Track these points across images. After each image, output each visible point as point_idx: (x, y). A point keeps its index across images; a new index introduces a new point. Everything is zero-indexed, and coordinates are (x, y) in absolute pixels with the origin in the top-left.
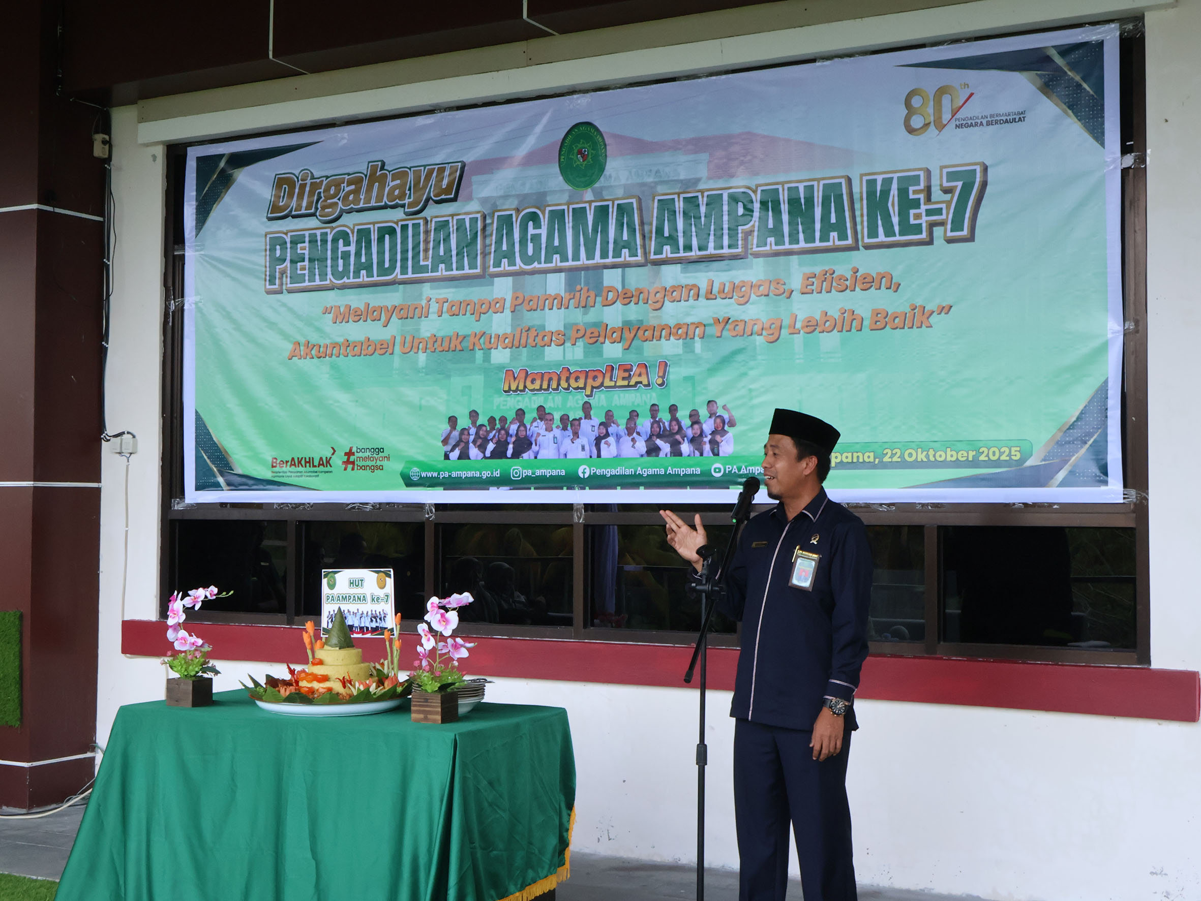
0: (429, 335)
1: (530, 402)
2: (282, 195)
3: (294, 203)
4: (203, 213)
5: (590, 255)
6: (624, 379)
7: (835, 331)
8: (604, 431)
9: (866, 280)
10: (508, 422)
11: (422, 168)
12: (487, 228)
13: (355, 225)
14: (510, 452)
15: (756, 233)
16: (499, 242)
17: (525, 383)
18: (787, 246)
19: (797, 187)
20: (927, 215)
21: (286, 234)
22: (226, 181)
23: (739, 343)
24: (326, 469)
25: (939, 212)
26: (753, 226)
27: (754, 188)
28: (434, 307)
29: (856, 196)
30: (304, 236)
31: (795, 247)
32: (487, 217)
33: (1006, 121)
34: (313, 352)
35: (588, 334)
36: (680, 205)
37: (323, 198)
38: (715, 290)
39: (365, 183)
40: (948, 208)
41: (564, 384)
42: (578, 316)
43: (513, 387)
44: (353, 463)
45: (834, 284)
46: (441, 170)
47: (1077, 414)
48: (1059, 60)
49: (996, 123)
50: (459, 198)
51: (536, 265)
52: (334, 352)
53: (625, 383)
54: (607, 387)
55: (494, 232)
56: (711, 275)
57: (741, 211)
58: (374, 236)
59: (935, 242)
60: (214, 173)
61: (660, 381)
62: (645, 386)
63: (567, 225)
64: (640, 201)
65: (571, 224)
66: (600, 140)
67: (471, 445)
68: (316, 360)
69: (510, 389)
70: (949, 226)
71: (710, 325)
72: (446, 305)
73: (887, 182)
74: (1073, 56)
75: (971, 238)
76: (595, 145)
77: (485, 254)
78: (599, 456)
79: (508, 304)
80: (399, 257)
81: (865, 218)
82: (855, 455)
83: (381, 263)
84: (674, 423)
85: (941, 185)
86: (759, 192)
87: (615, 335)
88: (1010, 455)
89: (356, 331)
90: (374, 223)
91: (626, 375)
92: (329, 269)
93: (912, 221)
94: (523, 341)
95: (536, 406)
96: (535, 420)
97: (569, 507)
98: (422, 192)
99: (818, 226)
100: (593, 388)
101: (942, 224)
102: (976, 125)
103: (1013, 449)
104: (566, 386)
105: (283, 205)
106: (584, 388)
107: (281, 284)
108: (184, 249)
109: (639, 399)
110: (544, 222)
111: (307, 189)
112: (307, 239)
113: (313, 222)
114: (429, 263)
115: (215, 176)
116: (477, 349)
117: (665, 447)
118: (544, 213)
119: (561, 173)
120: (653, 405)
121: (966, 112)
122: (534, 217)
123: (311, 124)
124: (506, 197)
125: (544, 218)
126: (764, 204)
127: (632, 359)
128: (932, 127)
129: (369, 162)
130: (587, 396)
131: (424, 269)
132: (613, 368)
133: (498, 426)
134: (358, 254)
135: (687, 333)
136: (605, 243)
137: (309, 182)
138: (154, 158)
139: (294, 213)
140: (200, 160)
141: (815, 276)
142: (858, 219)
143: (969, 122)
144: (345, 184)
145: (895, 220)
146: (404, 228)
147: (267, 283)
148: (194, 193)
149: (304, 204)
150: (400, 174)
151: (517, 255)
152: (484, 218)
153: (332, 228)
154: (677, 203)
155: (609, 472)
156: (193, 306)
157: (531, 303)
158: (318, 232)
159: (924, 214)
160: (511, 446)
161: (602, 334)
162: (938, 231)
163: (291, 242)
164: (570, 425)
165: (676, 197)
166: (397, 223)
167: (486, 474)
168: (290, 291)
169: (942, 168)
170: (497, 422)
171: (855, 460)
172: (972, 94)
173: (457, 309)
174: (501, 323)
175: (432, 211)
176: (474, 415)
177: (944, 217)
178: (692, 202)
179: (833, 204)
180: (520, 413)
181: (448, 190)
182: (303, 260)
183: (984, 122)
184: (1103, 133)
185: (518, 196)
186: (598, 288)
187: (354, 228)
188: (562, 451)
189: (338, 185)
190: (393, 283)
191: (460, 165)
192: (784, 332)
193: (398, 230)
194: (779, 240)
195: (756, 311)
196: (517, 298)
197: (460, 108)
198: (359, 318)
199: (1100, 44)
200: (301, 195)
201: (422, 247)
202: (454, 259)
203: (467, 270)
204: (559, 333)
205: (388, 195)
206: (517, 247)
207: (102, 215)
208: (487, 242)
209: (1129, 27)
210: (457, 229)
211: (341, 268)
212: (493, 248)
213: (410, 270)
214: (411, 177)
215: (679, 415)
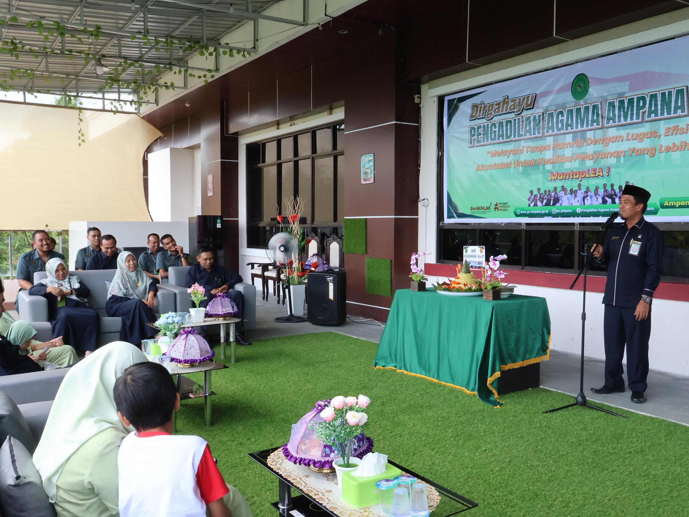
0: (523, 160)
1: (559, 184)
2: (474, 111)
3: (478, 114)
4: (450, 119)
5: (582, 126)
6: (593, 174)
7: (678, 151)
8: (586, 195)
10: (551, 192)
11: (521, 97)
12: (544, 118)
13: (498, 120)
14: (551, 204)
15: (647, 113)
16: (548, 123)
17: (557, 177)
18: (659, 117)
19: (665, 92)
21: (475, 125)
22: (456, 108)
23: (638, 158)
24: (488, 211)
26: (646, 110)
27: (647, 94)
28: (525, 149)
30: (481, 126)
31: (663, 117)
34: (484, 168)
35: (580, 157)
37: (487, 111)
38: (630, 137)
39: (502, 104)
42: (576, 150)
43: (553, 179)
44: (497, 208)
45: (678, 131)
46: (528, 97)
50: (534, 107)
51: (562, 131)
52: (491, 168)
53: (594, 176)
54: (587, 177)
55: (547, 119)
56: (628, 131)
57: (641, 104)
58: (504, 124)
60: (453, 105)
61: (607, 174)
62: (601, 176)
63: (574, 115)
64: (601, 103)
67: (538, 201)
68: (485, 171)
69: (552, 180)
71: (626, 151)
72: (529, 148)
77: (543, 128)
78: (584, 204)
79: (551, 147)
80: (513, 131)
82: (686, 202)
83: (507, 134)
84: (613, 191)
86: (649, 96)
87: (590, 157)
89: (498, 160)
90: (504, 119)
91: (594, 172)
92: (489, 137)
94: (557, 161)
95: (561, 186)
96: (560, 191)
97: (573, 224)
98: (521, 106)
99: (673, 107)
100: (582, 178)
104: (572, 178)
105: (474, 115)
106: (579, 178)
107: (474, 144)
109: (599, 182)
110: (565, 115)
111: (482, 108)
112: (482, 127)
113: (484, 121)
114: (523, 133)
116: (540, 165)
117: (609, 200)
118: (565, 111)
119: (572, 95)
120: (605, 184)
122: (561, 113)
123: (483, 84)
124: (551, 106)
125: (565, 113)
126: (651, 100)
127: (597, 166)
129: (503, 97)
131: (522, 135)
132: (589, 170)
133: (547, 194)
134: (499, 131)
135: (618, 155)
136: (588, 120)
137: (483, 106)
138: (434, 101)
139: (478, 118)
140: (449, 101)
141: (670, 128)
144: (495, 106)
146: (515, 120)
147: (469, 144)
148: (447, 113)
149: (481, 114)
150: (514, 100)
151: (555, 128)
152: (543, 114)
153: (490, 122)
154: (616, 103)
155: (588, 211)
157: (560, 146)
158: (486, 124)
160: (552, 201)
161: (586, 157)
163: (477, 128)
164: (573, 192)
165: (615, 100)
166: (512, 119)
167: (543, 212)
168: (477, 146)
170: (547, 192)
171: (686, 204)
173: (533, 150)
174: (549, 155)
175: (525, 113)
176: (539, 190)
178: (622, 102)
179: (680, 99)
180: (555, 189)
181: (530, 105)
182: (481, 135)
185: (555, 105)
186: (584, 139)
187: (498, 122)
188: (571, 202)
189: (492, 106)
190: (511, 141)
191: (535, 95)
192: (657, 152)
193: (513, 121)
194: (656, 115)
195: (646, 144)
196: (555, 144)
197: (535, 73)
198: (499, 155)
200: (480, 111)
201: (521, 127)
202: (532, 131)
203: (537, 135)
204: (570, 157)
205: (509, 108)
206: (555, 125)
207: (418, 123)
208: (544, 123)
210: (533, 119)
211: (493, 137)
212: (546, 126)
213: (517, 136)
214: (517, 101)
215: (614, 188)
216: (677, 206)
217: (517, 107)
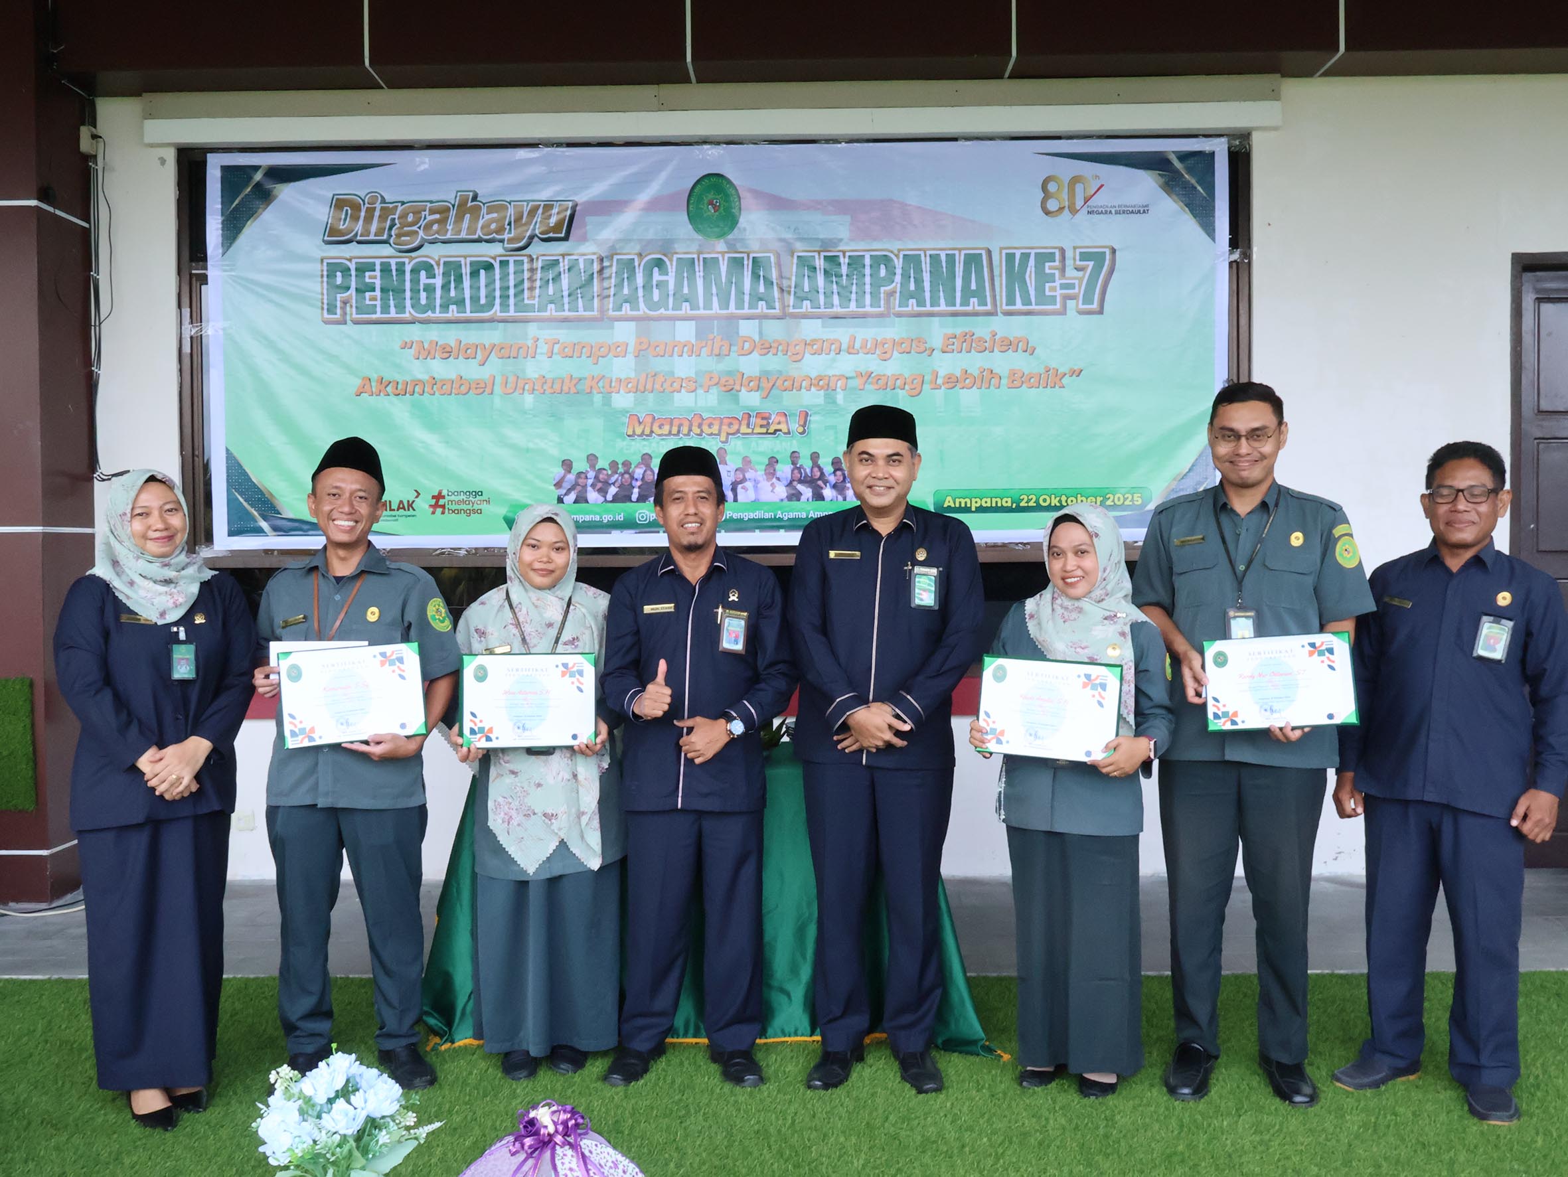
0: (537, 376)
2: (343, 217)
3: (359, 227)
4: (233, 226)
5: (725, 304)
6: (762, 426)
7: (974, 388)
8: (741, 476)
9: (1004, 343)
10: (633, 466)
11: (525, 204)
12: (605, 271)
13: (440, 257)
14: (635, 496)
15: (898, 294)
16: (619, 286)
18: (928, 308)
19: (939, 255)
20: (1061, 289)
21: (350, 260)
22: (264, 196)
23: (882, 396)
24: (406, 513)
25: (1071, 286)
26: (895, 287)
27: (896, 252)
28: (543, 348)
29: (996, 267)
30: (374, 264)
31: (936, 309)
32: (605, 260)
33: (1132, 212)
34: (389, 389)
35: (722, 383)
36: (820, 264)
37: (398, 225)
38: (857, 345)
39: (453, 213)
40: (1080, 284)
41: (696, 430)
42: (709, 363)
43: (639, 431)
44: (443, 507)
45: (974, 345)
46: (548, 207)
47: (1189, 466)
48: (1178, 165)
49: (1124, 213)
50: (571, 238)
51: (662, 311)
52: (417, 389)
53: (764, 430)
54: (743, 434)
55: (614, 275)
56: (852, 331)
57: (883, 273)
58: (466, 270)
59: (1068, 312)
60: (246, 185)
61: (801, 429)
62: (785, 433)
63: (697, 274)
64: (778, 256)
65: (702, 274)
66: (733, 192)
67: (589, 489)
68: (392, 398)
69: (634, 434)
70: (1081, 300)
71: (851, 378)
72: (557, 346)
73: (1025, 257)
74: (1191, 162)
75: (1100, 312)
76: (727, 197)
77: (603, 297)
78: (735, 500)
79: (631, 349)
80: (498, 293)
81: (1004, 286)
82: (994, 500)
83: (475, 299)
84: (816, 469)
85: (1074, 263)
86: (901, 256)
87: (751, 384)
88: (1132, 500)
89: (441, 369)
90: (465, 257)
91: (765, 422)
92: (408, 301)
93: (1047, 293)
94: (649, 386)
98: (525, 228)
99: (958, 294)
100: (728, 434)
101: (1074, 297)
102: (1106, 212)
103: (1136, 495)
104: (698, 431)
105: (344, 229)
106: (719, 434)
107: (344, 314)
108: (206, 269)
109: (781, 447)
110: (672, 267)
111: (377, 213)
112: (378, 267)
113: (386, 250)
114: (536, 302)
115: (249, 189)
116: (595, 391)
117: (807, 492)
118: (671, 260)
119: (690, 222)
120: (794, 452)
121: (1099, 201)
122: (659, 263)
123: (382, 144)
124: (626, 241)
125: (672, 265)
126: (906, 268)
127: (769, 407)
128: (1066, 211)
129: (457, 192)
130: (723, 442)
131: (531, 308)
132: (750, 416)
133: (621, 470)
134: (446, 287)
135: (829, 384)
136: (741, 293)
137: (378, 206)
138: (163, 161)
139: (359, 238)
140: (226, 169)
141: (955, 337)
142: (997, 287)
143: (1100, 210)
144: (427, 213)
145: (1032, 291)
146: (504, 264)
147: (325, 311)
148: (219, 206)
149: (374, 227)
150: (498, 208)
151: (641, 300)
152: (601, 259)
153: (412, 259)
154: (817, 261)
155: (747, 516)
156: (221, 332)
157: (658, 349)
158: (393, 261)
159: (1058, 288)
160: (635, 490)
161: (738, 382)
162: (1071, 304)
163: (357, 270)
165: (816, 255)
166: (494, 258)
167: (606, 518)
168: (356, 322)
169: (1075, 248)
170: (620, 466)
171: (994, 505)
172: (1102, 186)
173: (572, 351)
174: (622, 367)
175: (537, 249)
176: (592, 459)
177: (1076, 290)
178: (832, 260)
179: (973, 273)
180: (646, 458)
181: (557, 227)
182: (373, 290)
183: (1113, 212)
184: (1214, 230)
185: (640, 241)
186: (733, 337)
187: (440, 260)
189: (417, 213)
190: (491, 320)
191: (570, 204)
192: (926, 387)
193: (497, 266)
194: (921, 303)
195: (899, 366)
196: (641, 343)
197: (570, 145)
198: (448, 355)
199: (1212, 154)
200: (369, 219)
201: (526, 284)
202: (566, 300)
203: (581, 313)
204: (689, 380)
205: (482, 228)
206: (640, 292)
207: (88, 221)
208: (606, 284)
209: (1237, 142)
210: (569, 270)
211: (423, 301)
212: (612, 291)
213: (512, 308)
214: (511, 211)
215: (821, 462)
216: (973, 509)
217: (510, 229)
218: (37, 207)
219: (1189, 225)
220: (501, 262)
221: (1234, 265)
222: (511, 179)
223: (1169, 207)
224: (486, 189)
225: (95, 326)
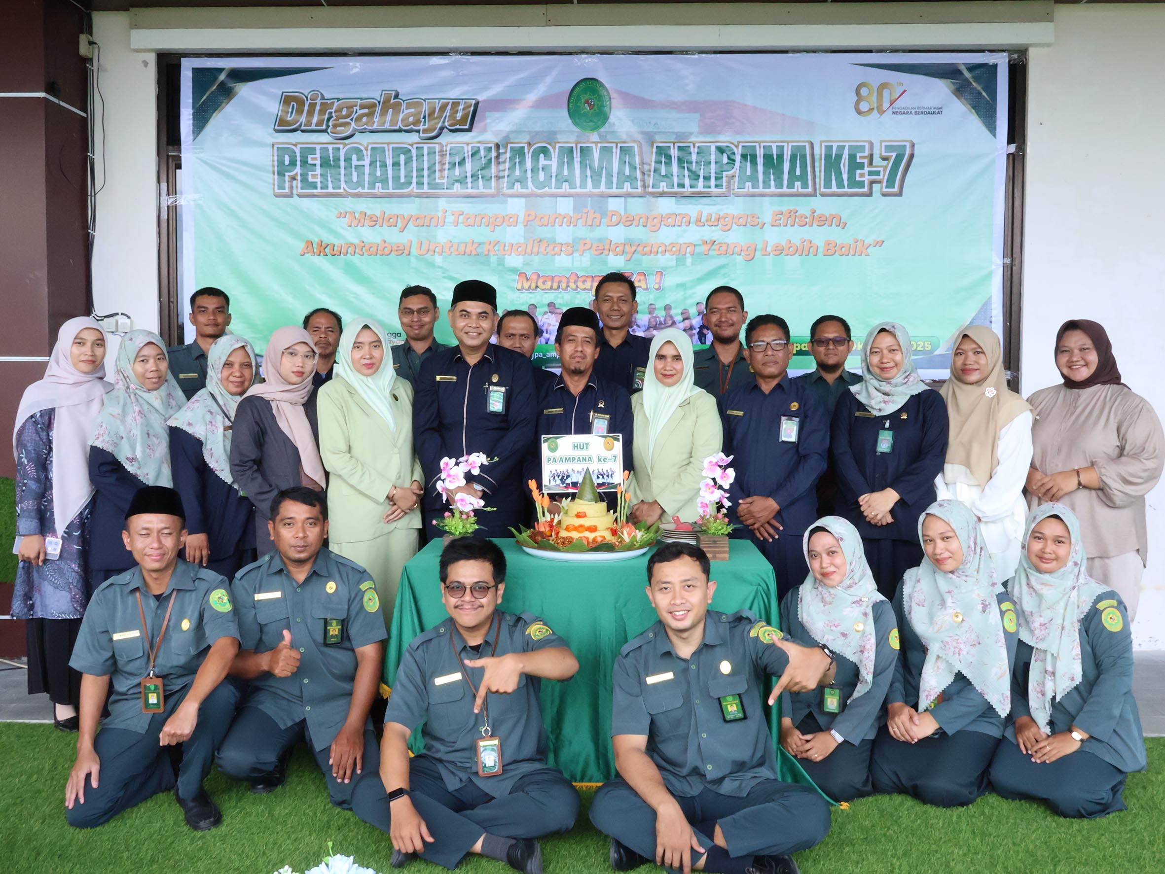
0: (445, 240)
1: (542, 299)
2: (290, 110)
3: (303, 119)
4: (202, 118)
5: (596, 184)
7: (797, 255)
9: (821, 219)
11: (437, 101)
12: (501, 157)
13: (369, 144)
15: (737, 179)
17: (537, 283)
18: (761, 190)
19: (771, 146)
20: (869, 175)
21: (295, 145)
22: (226, 92)
23: (722, 261)
25: (878, 173)
26: (735, 172)
27: (736, 144)
28: (450, 219)
29: (817, 157)
30: (315, 149)
31: (767, 191)
32: (501, 147)
33: (929, 113)
34: (327, 250)
35: (594, 247)
36: (674, 153)
37: (334, 117)
38: (703, 219)
39: (379, 108)
40: (885, 171)
41: (572, 285)
42: (582, 232)
43: (526, 286)
45: (797, 220)
46: (455, 104)
47: (970, 319)
48: (967, 74)
49: (922, 113)
50: (474, 129)
51: (547, 189)
52: (349, 250)
55: (508, 160)
56: (699, 207)
57: (725, 160)
58: (389, 155)
59: (874, 194)
60: (212, 84)
61: (657, 286)
62: (644, 289)
63: (575, 159)
64: (640, 146)
65: (579, 159)
66: (605, 93)
68: (329, 257)
69: (522, 288)
70: (884, 184)
71: (697, 245)
72: (461, 217)
73: (841, 148)
74: (977, 72)
75: (900, 194)
76: (600, 98)
77: (499, 178)
79: (521, 219)
80: (414, 174)
81: (823, 173)
83: (396, 178)
84: (668, 318)
85: (881, 154)
86: (740, 147)
87: (618, 249)
88: (924, 347)
89: (370, 235)
90: (388, 144)
92: (343, 178)
93: (858, 179)
95: (547, 302)
96: (546, 313)
98: (436, 121)
99: (786, 176)
101: (879, 182)
102: (908, 113)
103: (926, 343)
104: (574, 287)
105: (293, 119)
107: (291, 187)
108: (180, 151)
110: (555, 154)
111: (318, 108)
112: (318, 152)
113: (324, 138)
114: (445, 181)
115: (215, 87)
116: (491, 254)
118: (554, 148)
119: (570, 117)
120: (651, 304)
121: (902, 103)
122: (544, 151)
124: (517, 132)
125: (555, 152)
126: (744, 156)
127: (631, 268)
128: (875, 111)
129: (383, 91)
131: (441, 186)
134: (373, 169)
135: (680, 251)
136: (610, 176)
137: (319, 102)
138: (146, 64)
139: (303, 128)
140: (196, 71)
141: (782, 214)
142: (817, 174)
143: (903, 111)
144: (358, 108)
145: (845, 176)
146: (420, 150)
147: (276, 187)
148: (191, 101)
149: (315, 120)
150: (414, 103)
151: (529, 180)
152: (498, 146)
153: (346, 145)
154: (672, 150)
156: (192, 203)
157: (542, 220)
158: (330, 147)
159: (867, 174)
161: (607, 247)
162: (876, 187)
163: (301, 153)
165: (671, 145)
166: (412, 145)
168: (301, 196)
169: (881, 142)
172: (905, 91)
173: (474, 221)
174: (514, 234)
175: (446, 138)
177: (881, 177)
178: (685, 150)
179: (798, 162)
180: (532, 308)
181: (463, 121)
182: (314, 169)
183: (913, 112)
184: (995, 128)
185: (529, 132)
186: (604, 213)
187: (368, 146)
189: (350, 108)
190: (409, 196)
191: (473, 102)
192: (758, 254)
193: (414, 151)
194: (755, 185)
195: (737, 236)
196: (529, 215)
197: (474, 53)
198: (374, 223)
199: (995, 66)
200: (311, 113)
201: (437, 167)
202: (469, 180)
203: (481, 190)
204: (567, 245)
205: (402, 121)
206: (529, 174)
207: (86, 112)
208: (501, 167)
209: (1016, 56)
210: (473, 155)
211: (355, 179)
212: (506, 173)
213: (426, 186)
214: (426, 108)
215: (673, 312)
217: (425, 122)
218: (45, 98)
219: (975, 123)
220: (417, 148)
221: (1011, 157)
222: (425, 81)
223: (958, 109)
224: (405, 89)
225: (91, 196)
